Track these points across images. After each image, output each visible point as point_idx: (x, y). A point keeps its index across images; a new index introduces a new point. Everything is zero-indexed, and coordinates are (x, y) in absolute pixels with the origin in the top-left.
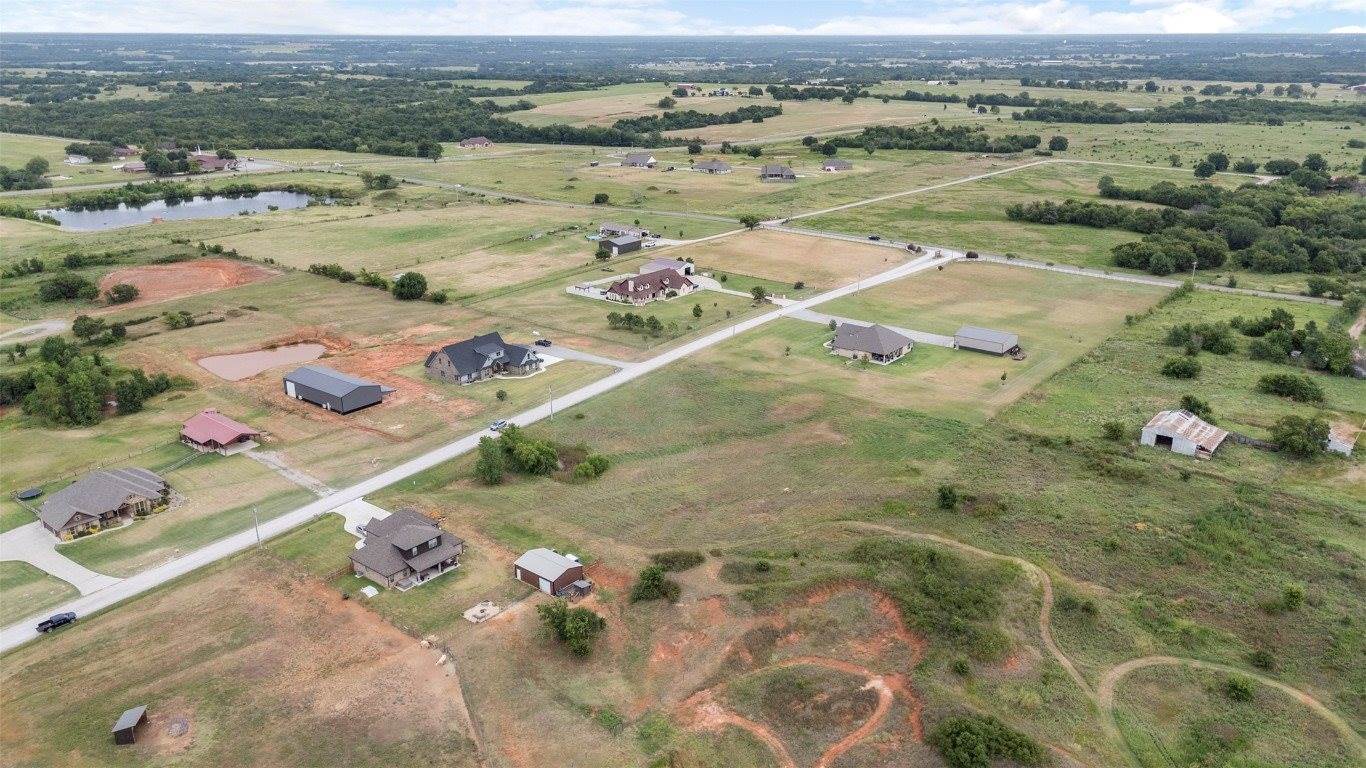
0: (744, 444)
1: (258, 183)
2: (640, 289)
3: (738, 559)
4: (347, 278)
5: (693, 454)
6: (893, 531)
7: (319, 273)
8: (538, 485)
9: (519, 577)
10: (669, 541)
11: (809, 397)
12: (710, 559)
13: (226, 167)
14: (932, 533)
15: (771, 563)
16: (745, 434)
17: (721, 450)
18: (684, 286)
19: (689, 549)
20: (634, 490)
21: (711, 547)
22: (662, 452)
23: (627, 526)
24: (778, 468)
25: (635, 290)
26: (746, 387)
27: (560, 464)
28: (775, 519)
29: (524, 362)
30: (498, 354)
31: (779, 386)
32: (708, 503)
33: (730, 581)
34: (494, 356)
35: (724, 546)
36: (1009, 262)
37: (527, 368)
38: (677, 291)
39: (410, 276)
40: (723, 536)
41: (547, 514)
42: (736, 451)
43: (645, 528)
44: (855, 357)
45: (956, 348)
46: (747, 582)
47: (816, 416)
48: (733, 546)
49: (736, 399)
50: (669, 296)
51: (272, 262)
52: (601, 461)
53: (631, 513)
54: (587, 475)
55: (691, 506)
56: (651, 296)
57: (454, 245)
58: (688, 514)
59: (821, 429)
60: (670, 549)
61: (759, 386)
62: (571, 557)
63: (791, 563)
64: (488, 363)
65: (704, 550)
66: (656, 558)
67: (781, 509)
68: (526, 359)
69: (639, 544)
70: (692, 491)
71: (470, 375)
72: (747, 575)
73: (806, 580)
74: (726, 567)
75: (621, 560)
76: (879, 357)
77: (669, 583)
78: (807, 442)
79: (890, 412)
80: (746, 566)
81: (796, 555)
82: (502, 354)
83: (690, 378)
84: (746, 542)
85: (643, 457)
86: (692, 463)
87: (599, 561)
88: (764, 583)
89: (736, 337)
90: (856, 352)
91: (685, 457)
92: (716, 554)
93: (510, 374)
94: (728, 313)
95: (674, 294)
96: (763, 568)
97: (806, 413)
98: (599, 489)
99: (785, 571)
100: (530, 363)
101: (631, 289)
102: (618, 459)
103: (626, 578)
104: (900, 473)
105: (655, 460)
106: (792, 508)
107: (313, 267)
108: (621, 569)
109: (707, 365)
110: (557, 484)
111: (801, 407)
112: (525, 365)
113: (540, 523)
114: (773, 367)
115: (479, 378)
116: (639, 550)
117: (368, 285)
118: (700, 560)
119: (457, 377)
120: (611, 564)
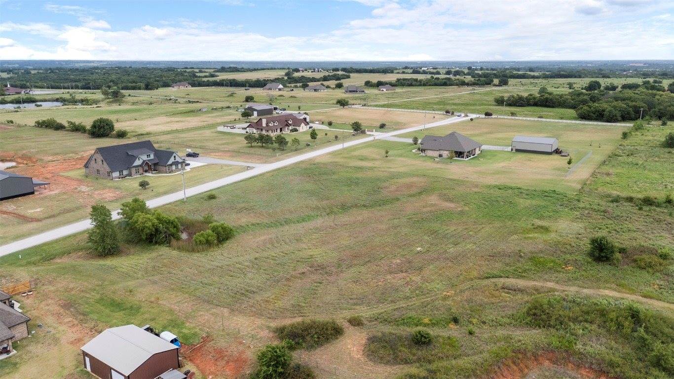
0: (365, 214)
1: (38, 98)
2: (271, 125)
3: (387, 329)
4: (59, 127)
5: (319, 222)
6: (557, 287)
7: (41, 127)
8: (154, 254)
9: (89, 369)
10: (298, 309)
11: (415, 179)
12: (350, 330)
13: (23, 92)
14: (605, 288)
15: (432, 332)
16: (364, 206)
17: (344, 218)
18: (303, 125)
19: (322, 318)
20: (257, 255)
21: (348, 314)
22: (287, 222)
23: (247, 293)
24: (405, 230)
25: (267, 124)
26: (360, 175)
27: (184, 236)
28: (417, 279)
29: (170, 162)
30: (148, 156)
31: (386, 174)
32: (339, 266)
33: (382, 360)
34: (145, 158)
35: (364, 312)
36: (513, 118)
37: (174, 167)
38: (298, 128)
39: (101, 121)
40: (361, 300)
41: (155, 283)
42: (360, 218)
43: (269, 294)
44: (440, 156)
45: (514, 151)
46: (406, 362)
47: (424, 191)
48: (376, 311)
49: (352, 183)
50: (292, 131)
51: (12, 122)
52: (224, 229)
53: (255, 279)
54: (209, 243)
55: (320, 268)
56: (279, 130)
57: (148, 115)
58: (316, 277)
59: (433, 199)
60: (299, 320)
61: (370, 174)
62: (168, 336)
63: (453, 331)
64: (138, 162)
65: (341, 318)
66: (281, 332)
67: (420, 269)
68: (172, 160)
69: (259, 314)
70: (321, 254)
71: (121, 172)
72: (404, 352)
73: (486, 355)
74: (372, 340)
75: (236, 337)
76: (460, 154)
77: (298, 367)
78: (425, 210)
79: (489, 187)
80: (400, 338)
81: (456, 321)
82: (152, 157)
83: (311, 171)
84: (389, 307)
85: (269, 226)
86: (318, 230)
87: (207, 339)
88: (430, 362)
89: (344, 149)
90: (441, 152)
91: (311, 224)
92: (356, 322)
93: (159, 172)
94: (336, 137)
95: (296, 130)
96: (421, 341)
97: (414, 190)
98: (219, 256)
99: (450, 342)
100: (176, 163)
101: (264, 125)
102: (243, 229)
103: (239, 361)
104: (529, 231)
105: (281, 229)
106: (431, 267)
107: (38, 123)
108: (234, 349)
109: (324, 164)
110: (175, 253)
111: (410, 186)
112: (171, 165)
113: (144, 293)
114: (377, 164)
115: (130, 175)
116: (259, 322)
117: (73, 131)
118: (337, 332)
119: (109, 174)
120: (222, 343)
